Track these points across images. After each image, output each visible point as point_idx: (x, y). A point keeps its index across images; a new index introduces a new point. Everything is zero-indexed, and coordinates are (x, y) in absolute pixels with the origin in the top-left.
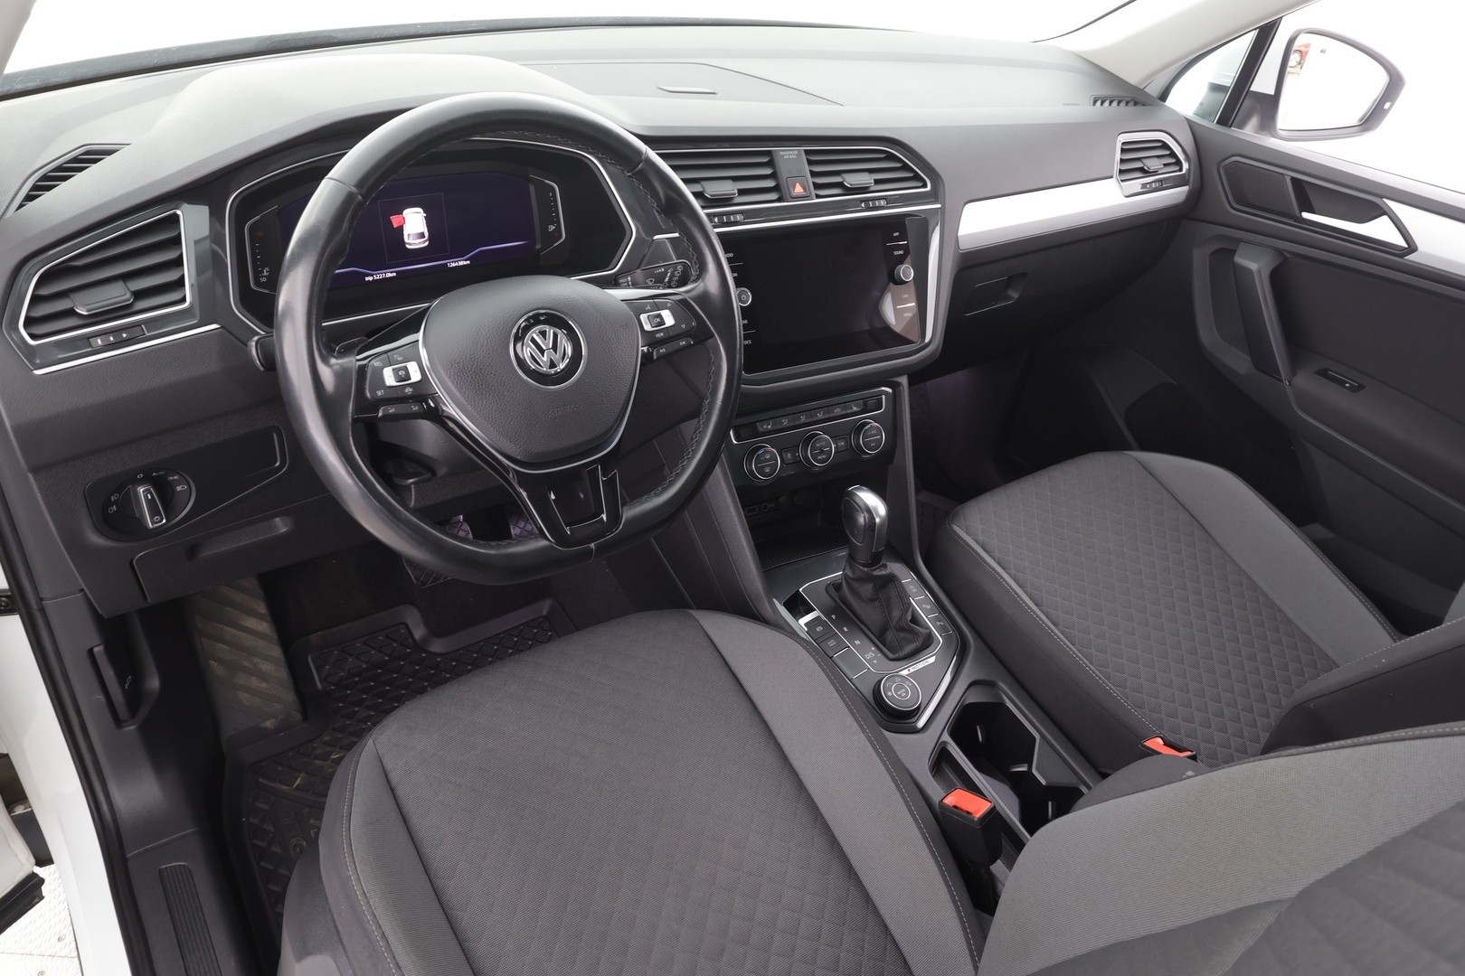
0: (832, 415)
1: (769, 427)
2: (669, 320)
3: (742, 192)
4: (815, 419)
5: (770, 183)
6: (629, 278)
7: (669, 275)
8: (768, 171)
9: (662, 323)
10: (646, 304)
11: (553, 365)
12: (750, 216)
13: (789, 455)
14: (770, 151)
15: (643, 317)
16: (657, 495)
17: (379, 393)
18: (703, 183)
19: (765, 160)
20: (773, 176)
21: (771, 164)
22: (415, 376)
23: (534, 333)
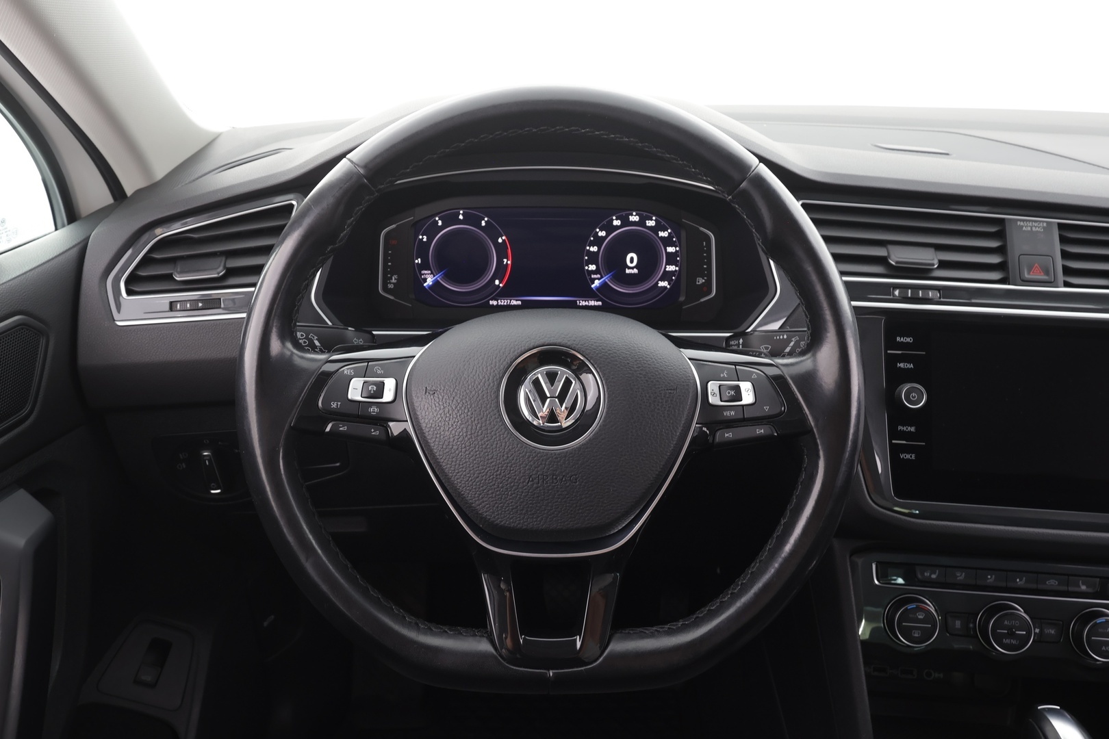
0: (1041, 587)
1: (934, 576)
2: (748, 397)
3: (944, 265)
4: (1010, 585)
5: (995, 259)
6: (741, 341)
7: (792, 344)
8: (994, 244)
9: (738, 397)
10: (722, 370)
11: (552, 417)
12: (948, 294)
13: (958, 624)
14: (1003, 220)
15: (713, 386)
16: (671, 632)
17: (334, 405)
18: (891, 248)
19: (993, 229)
20: (1001, 250)
21: (1001, 235)
22: (388, 396)
23: (540, 374)
